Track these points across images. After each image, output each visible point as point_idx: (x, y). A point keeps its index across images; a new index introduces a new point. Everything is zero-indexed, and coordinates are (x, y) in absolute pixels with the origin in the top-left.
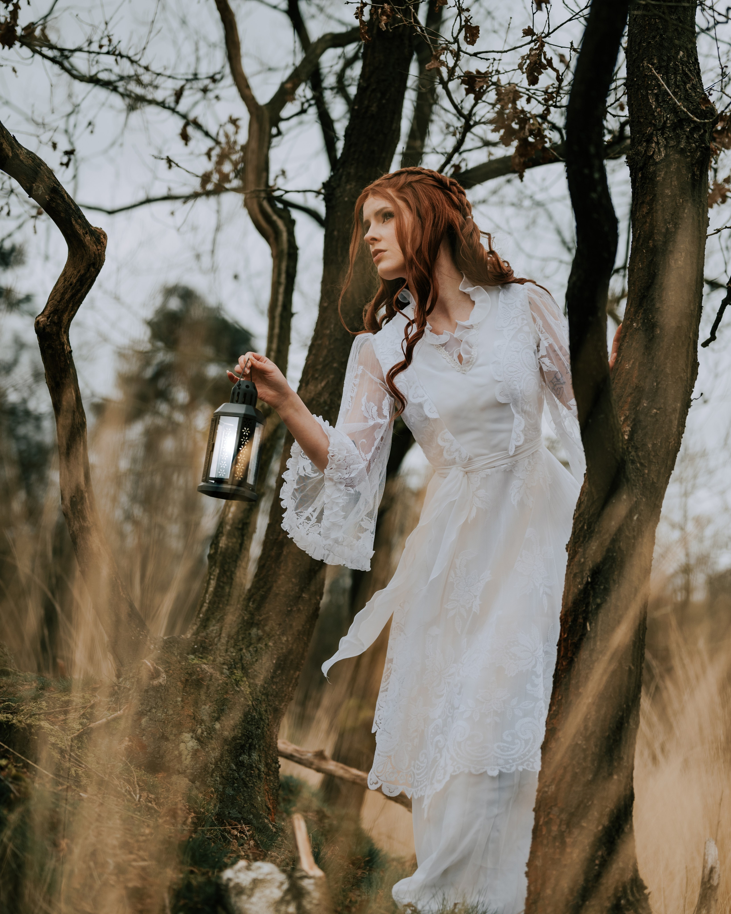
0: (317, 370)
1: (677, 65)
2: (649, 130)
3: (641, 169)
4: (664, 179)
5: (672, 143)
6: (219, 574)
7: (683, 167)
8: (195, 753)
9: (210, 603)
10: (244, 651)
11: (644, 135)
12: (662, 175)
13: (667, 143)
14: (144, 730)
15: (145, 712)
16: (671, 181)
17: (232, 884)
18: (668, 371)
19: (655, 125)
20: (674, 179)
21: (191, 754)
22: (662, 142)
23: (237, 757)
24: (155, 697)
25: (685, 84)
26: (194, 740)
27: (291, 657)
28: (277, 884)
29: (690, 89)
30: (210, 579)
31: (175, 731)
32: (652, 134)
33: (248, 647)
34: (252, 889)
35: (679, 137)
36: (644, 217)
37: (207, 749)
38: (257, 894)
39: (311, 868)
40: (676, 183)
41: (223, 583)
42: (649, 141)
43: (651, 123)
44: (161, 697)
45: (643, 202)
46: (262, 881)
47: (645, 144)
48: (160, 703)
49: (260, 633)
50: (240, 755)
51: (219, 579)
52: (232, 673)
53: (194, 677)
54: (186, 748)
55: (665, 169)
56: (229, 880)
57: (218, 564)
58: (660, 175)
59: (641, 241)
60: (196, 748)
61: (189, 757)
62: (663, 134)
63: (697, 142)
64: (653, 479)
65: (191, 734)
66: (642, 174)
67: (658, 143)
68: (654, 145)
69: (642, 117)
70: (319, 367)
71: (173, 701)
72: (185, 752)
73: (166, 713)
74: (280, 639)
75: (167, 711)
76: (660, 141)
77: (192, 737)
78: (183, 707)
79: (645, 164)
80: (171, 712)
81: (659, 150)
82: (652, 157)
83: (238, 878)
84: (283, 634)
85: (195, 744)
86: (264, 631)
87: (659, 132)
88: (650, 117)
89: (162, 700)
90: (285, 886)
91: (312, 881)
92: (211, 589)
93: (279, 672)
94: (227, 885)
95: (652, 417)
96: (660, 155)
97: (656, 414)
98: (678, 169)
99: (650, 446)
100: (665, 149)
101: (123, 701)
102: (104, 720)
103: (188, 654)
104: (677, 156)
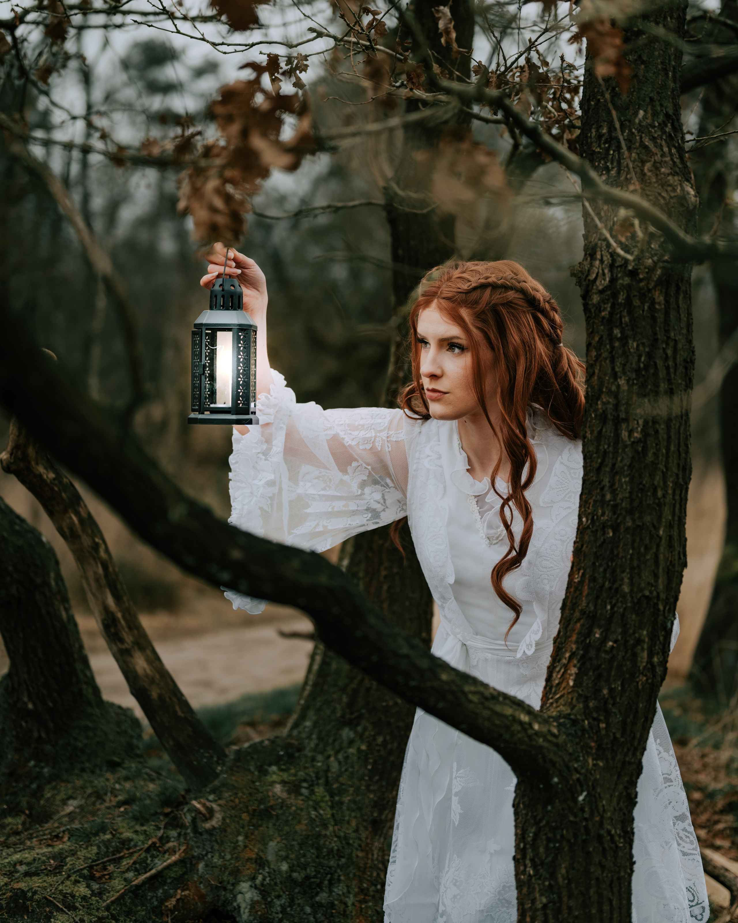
1: (633, 133)
4: (611, 314)
5: (620, 261)
7: (635, 296)
8: (253, 905)
10: (332, 759)
12: (609, 309)
14: (201, 877)
15: (201, 856)
16: (621, 318)
18: (626, 589)
20: (625, 313)
21: (249, 907)
23: (312, 897)
24: (210, 841)
25: (643, 162)
26: (253, 889)
27: (392, 758)
29: (650, 171)
31: (232, 880)
33: (337, 753)
37: (269, 899)
40: (627, 319)
44: (216, 841)
48: (216, 847)
49: (352, 735)
50: (317, 894)
52: (312, 792)
53: (262, 807)
54: (244, 901)
55: (611, 300)
60: (256, 898)
61: (247, 911)
63: (656, 255)
64: (614, 734)
65: (250, 883)
67: (602, 261)
68: (597, 263)
71: (232, 843)
72: (243, 905)
73: (223, 858)
74: (375, 739)
75: (225, 855)
76: (605, 258)
77: (251, 886)
78: (246, 847)
79: (588, 291)
80: (228, 857)
84: (379, 734)
85: (255, 894)
86: (356, 732)
89: (218, 843)
93: (377, 778)
95: (606, 652)
96: (605, 280)
97: (612, 647)
98: (629, 300)
99: (605, 692)
100: (611, 271)
101: (182, 840)
102: (153, 871)
103: (270, 765)
104: (627, 280)
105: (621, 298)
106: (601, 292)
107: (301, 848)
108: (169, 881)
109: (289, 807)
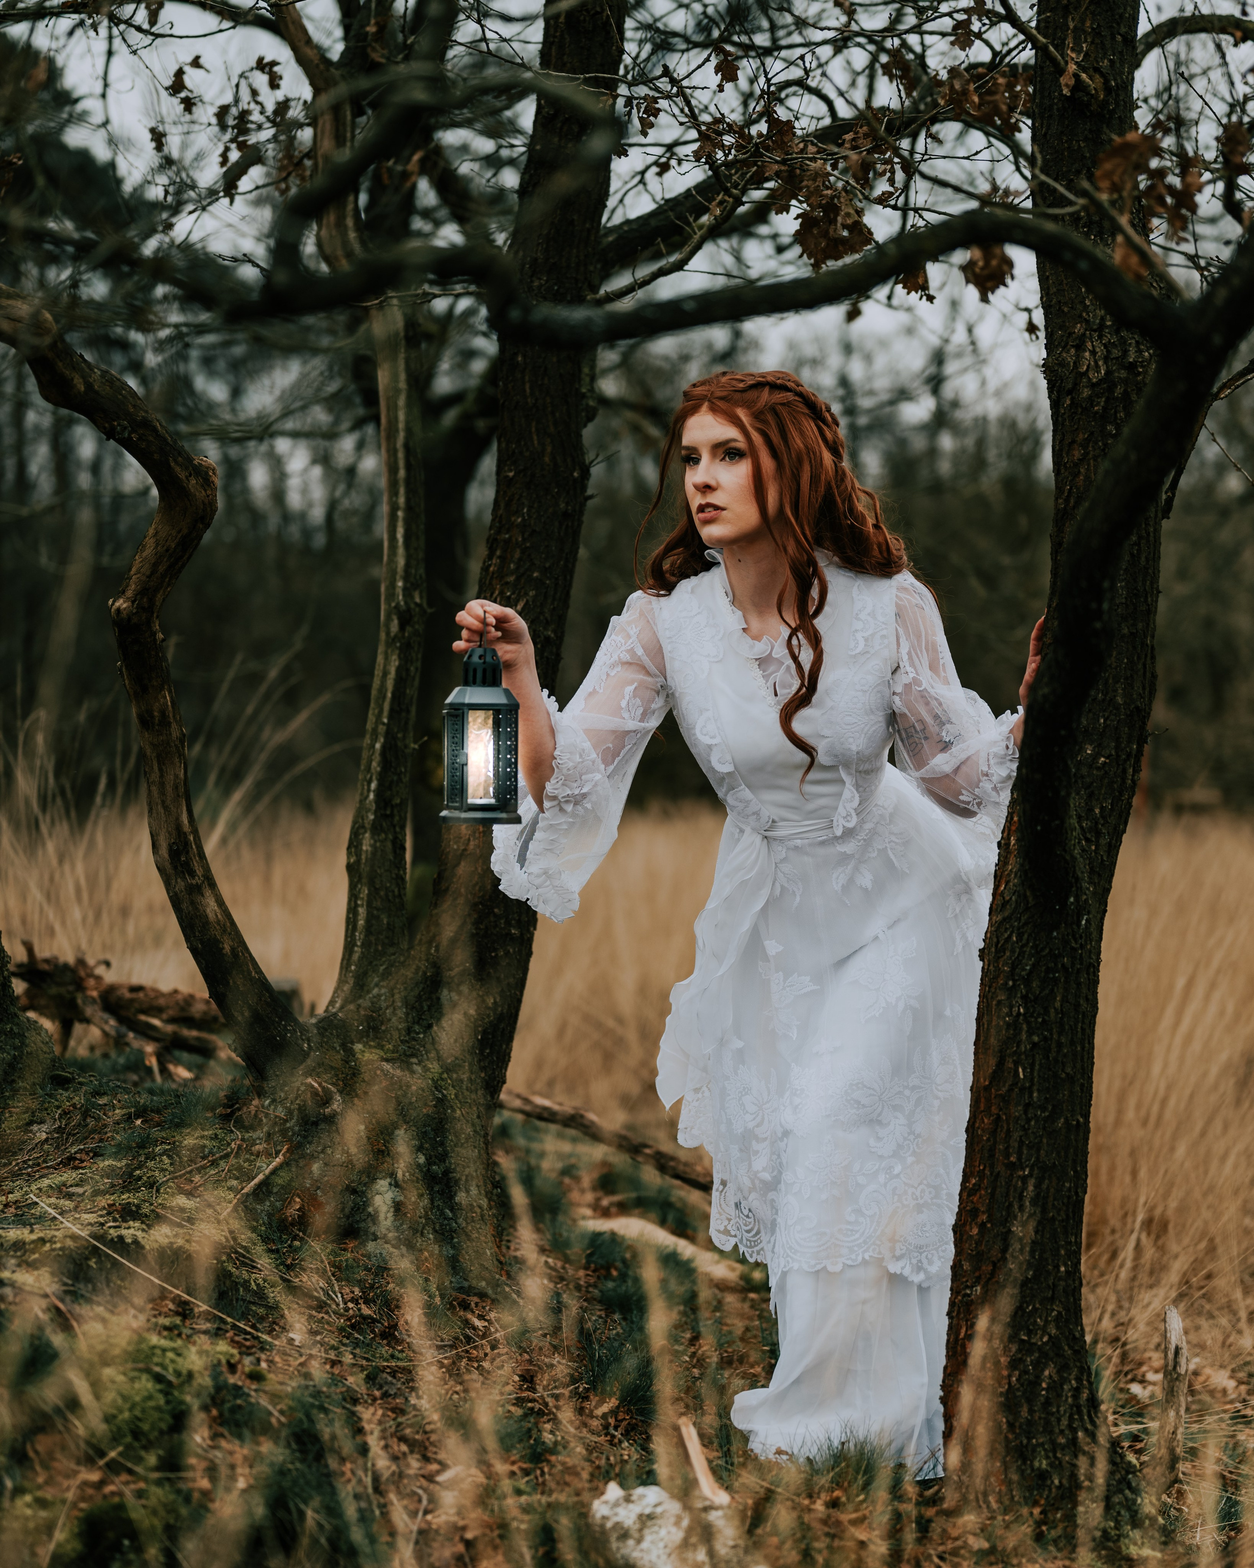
0: (507, 583)
2: (1078, 328)
3: (1069, 392)
4: (1105, 409)
5: (1116, 353)
6: (369, 895)
7: (1131, 390)
9: (363, 944)
11: (1070, 334)
12: (1102, 403)
13: (1108, 352)
14: (317, 1181)
16: (1115, 413)
17: (609, 1525)
19: (1087, 321)
20: (1120, 408)
21: (391, 1210)
22: (1100, 350)
24: (328, 1131)
26: (393, 1188)
28: (672, 1520)
30: (356, 905)
31: (364, 1180)
32: (1084, 335)
33: (439, 1020)
34: (640, 1530)
35: (1125, 342)
36: (1076, 465)
38: (648, 1538)
39: (714, 1493)
40: (1122, 414)
41: (378, 909)
42: (1080, 347)
43: (1080, 316)
44: (337, 1130)
45: (1073, 442)
46: (651, 1517)
47: (1073, 351)
48: (336, 1138)
49: (455, 996)
50: (455, 1194)
51: (369, 905)
52: (426, 1069)
54: (384, 1203)
55: (1106, 394)
56: (605, 1518)
57: (364, 880)
58: (1098, 404)
59: (1072, 501)
60: (397, 1199)
61: (390, 1215)
62: (1100, 337)
65: (387, 1181)
66: (1072, 399)
67: (1093, 353)
68: (1087, 354)
69: (1066, 304)
70: (512, 579)
71: (353, 1132)
72: (382, 1209)
74: (483, 1001)
76: (1097, 349)
77: (389, 1184)
79: (1076, 384)
81: (1096, 362)
82: (1086, 373)
83: (616, 1514)
84: (488, 993)
85: (395, 1193)
86: (459, 993)
87: (1096, 335)
88: (1080, 307)
90: (685, 1523)
91: (719, 1513)
92: (361, 922)
93: (487, 1051)
94: (602, 1526)
95: (1098, 769)
96: (1099, 372)
97: (1105, 763)
98: (1126, 394)
99: (1097, 811)
100: (1106, 363)
101: (278, 1138)
102: (261, 1177)
103: (352, 1043)
104: (1123, 374)
105: (1118, 391)
106: (1093, 386)
107: (437, 1135)
108: (275, 1190)
109: (409, 1086)
